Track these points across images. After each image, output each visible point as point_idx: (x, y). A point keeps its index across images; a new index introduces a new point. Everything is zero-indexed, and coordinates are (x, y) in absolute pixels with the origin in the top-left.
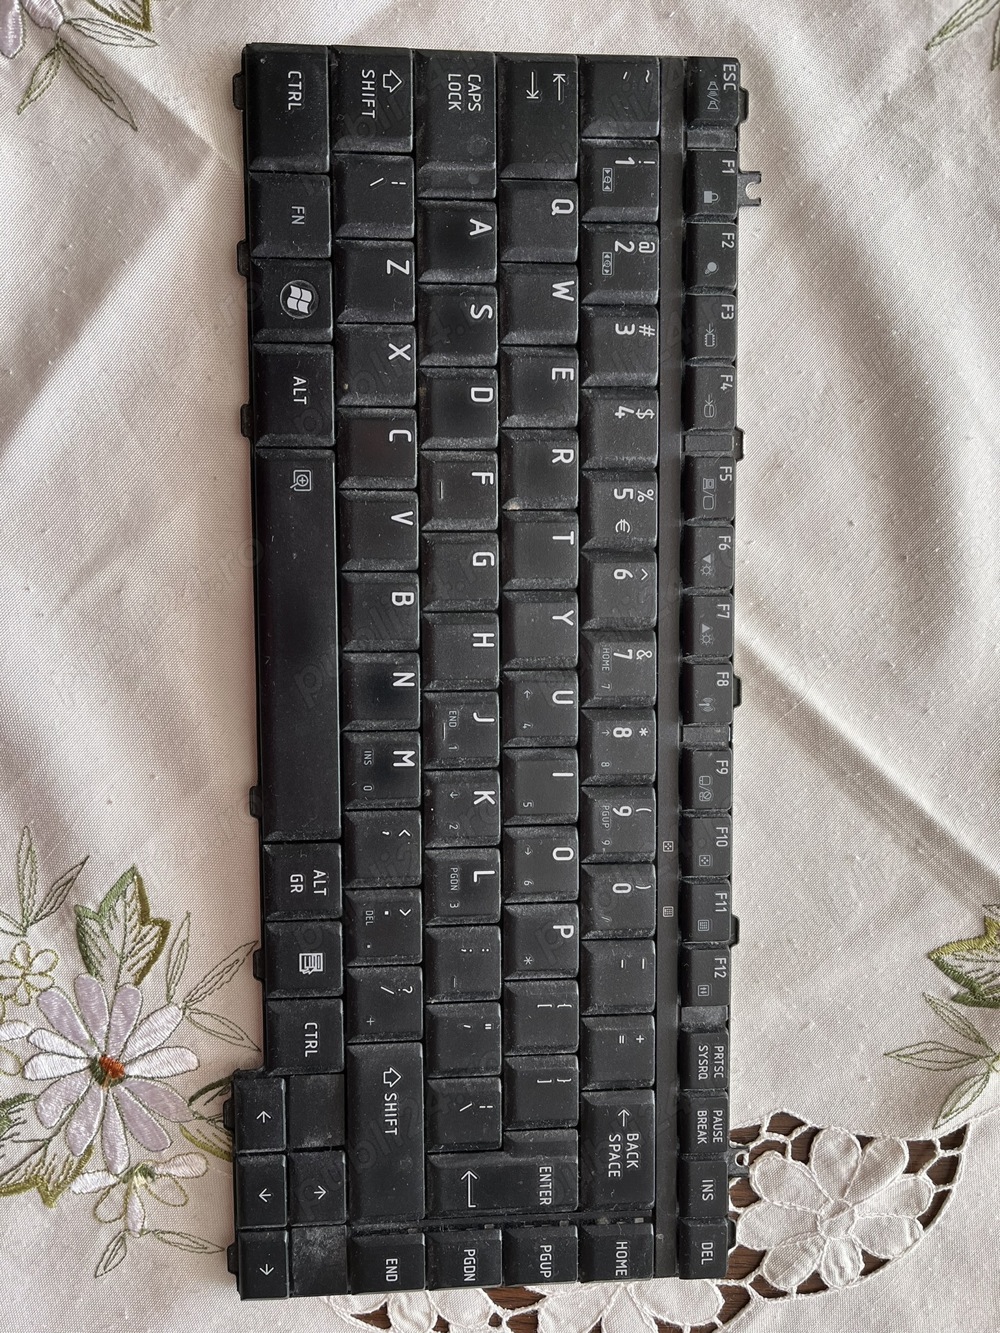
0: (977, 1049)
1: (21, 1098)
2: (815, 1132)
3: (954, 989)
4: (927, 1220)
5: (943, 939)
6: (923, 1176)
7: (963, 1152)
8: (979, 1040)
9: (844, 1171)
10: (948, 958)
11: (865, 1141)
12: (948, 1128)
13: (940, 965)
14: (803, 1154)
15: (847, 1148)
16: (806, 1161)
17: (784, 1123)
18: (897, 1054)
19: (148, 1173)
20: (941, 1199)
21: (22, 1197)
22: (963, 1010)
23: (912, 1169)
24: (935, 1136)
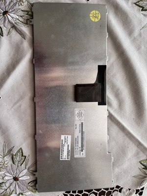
2: (122, 188)
3: (143, 167)
5: (142, 159)
6: (138, 194)
7: (143, 191)
9: (126, 194)
11: (129, 189)
12: (141, 187)
13: (141, 163)
15: (127, 190)
16: (121, 192)
17: (118, 187)
18: (134, 177)
19: (22, 194)
22: (144, 170)
23: (136, 193)
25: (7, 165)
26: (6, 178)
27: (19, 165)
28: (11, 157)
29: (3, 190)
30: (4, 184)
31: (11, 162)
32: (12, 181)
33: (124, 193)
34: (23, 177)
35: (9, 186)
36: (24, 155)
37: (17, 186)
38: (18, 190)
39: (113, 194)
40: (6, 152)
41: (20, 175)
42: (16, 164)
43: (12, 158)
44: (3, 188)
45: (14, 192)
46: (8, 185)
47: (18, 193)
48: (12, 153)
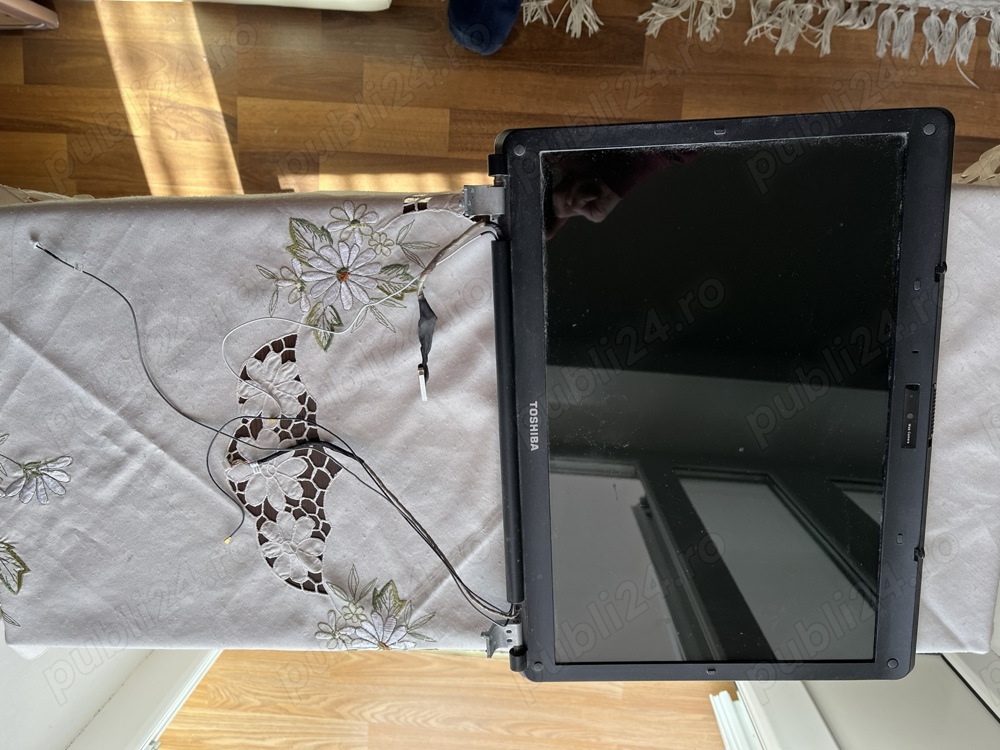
0: (357, 597)
1: (331, 240)
2: (323, 540)
3: (379, 589)
4: (289, 581)
5: (398, 586)
6: (307, 579)
7: (317, 593)
8: (360, 598)
9: (308, 550)
10: (390, 587)
11: (320, 558)
12: (327, 587)
13: (388, 584)
14: (315, 535)
15: (318, 552)
16: (312, 537)
17: (327, 528)
18: (353, 569)
19: (302, 289)
20: (298, 586)
21: (289, 238)
22: (371, 593)
23: (310, 574)
24: (324, 582)
25: (378, 252)
26: (344, 250)
27: (381, 283)
28: (401, 263)
29: (311, 241)
30: (328, 242)
31: (386, 263)
32: (338, 264)
33: (311, 545)
34: (347, 293)
35: (321, 257)
36: (406, 294)
37: (323, 277)
38: (311, 279)
39: (306, 518)
40: (412, 250)
41: (352, 286)
42: (383, 275)
43: (397, 266)
44: (317, 241)
45: (306, 268)
46: (327, 253)
47: (304, 278)
48: (411, 264)
